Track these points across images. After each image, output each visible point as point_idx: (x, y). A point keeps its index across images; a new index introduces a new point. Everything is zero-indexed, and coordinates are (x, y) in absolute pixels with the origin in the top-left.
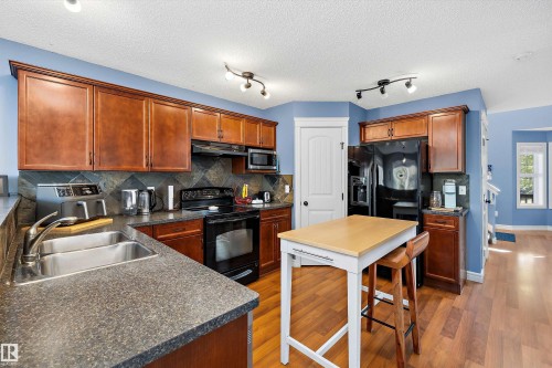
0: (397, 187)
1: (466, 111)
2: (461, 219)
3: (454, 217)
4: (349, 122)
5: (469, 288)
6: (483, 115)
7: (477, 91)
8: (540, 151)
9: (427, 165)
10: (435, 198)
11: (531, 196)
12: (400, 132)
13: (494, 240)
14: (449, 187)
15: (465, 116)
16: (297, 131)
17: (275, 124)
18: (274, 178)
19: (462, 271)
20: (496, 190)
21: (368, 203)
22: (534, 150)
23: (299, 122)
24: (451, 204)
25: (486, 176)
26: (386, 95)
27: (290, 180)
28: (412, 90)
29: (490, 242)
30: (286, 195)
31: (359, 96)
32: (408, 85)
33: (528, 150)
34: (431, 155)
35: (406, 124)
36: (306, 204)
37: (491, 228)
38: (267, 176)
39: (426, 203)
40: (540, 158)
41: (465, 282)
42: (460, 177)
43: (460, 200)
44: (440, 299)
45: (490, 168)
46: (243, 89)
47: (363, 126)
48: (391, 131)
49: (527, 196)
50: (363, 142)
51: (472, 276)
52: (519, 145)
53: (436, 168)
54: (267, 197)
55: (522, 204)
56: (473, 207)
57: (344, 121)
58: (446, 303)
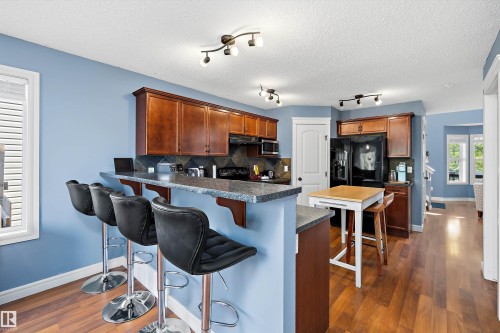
0: (363, 168)
1: (412, 116)
2: (409, 188)
3: (404, 187)
4: (331, 121)
5: (414, 235)
6: (424, 118)
7: (420, 102)
8: (464, 141)
9: (386, 153)
10: (392, 175)
11: (458, 176)
12: (367, 128)
13: (430, 207)
14: (401, 167)
15: (412, 119)
16: (294, 126)
17: (276, 121)
18: (275, 161)
19: (409, 225)
20: (432, 170)
21: (346, 178)
22: (460, 141)
23: (296, 120)
24: (402, 179)
25: (425, 160)
26: (361, 105)
27: (289, 162)
28: (378, 103)
29: (427, 208)
30: (285, 173)
31: (341, 105)
32: (376, 99)
33: (455, 140)
34: (389, 145)
35: (371, 123)
36: (300, 179)
37: (428, 198)
38: (268, 159)
39: (386, 178)
40: (464, 146)
41: (411, 232)
42: (408, 161)
43: (409, 177)
44: (396, 241)
45: (427, 155)
46: (267, 100)
47: (339, 123)
48: (360, 128)
49: (454, 176)
50: (339, 135)
51: (415, 228)
52: (449, 137)
53: (392, 155)
54: (271, 174)
55: (451, 182)
56: (416, 181)
57: (327, 121)
58: (400, 242)
